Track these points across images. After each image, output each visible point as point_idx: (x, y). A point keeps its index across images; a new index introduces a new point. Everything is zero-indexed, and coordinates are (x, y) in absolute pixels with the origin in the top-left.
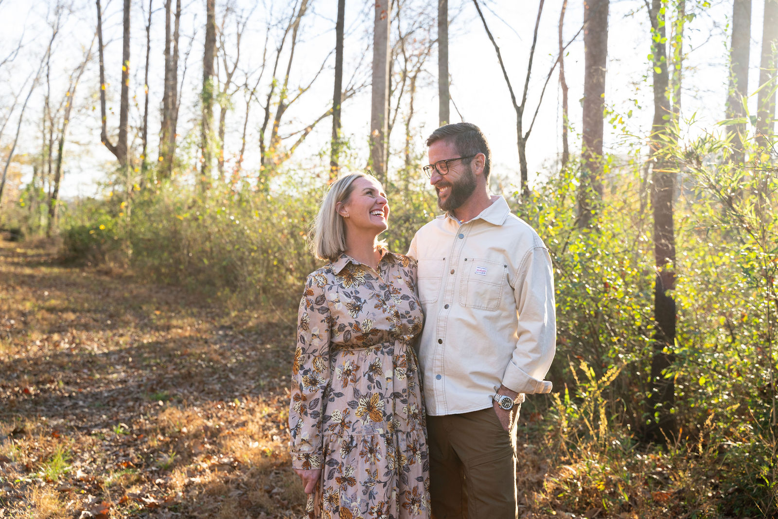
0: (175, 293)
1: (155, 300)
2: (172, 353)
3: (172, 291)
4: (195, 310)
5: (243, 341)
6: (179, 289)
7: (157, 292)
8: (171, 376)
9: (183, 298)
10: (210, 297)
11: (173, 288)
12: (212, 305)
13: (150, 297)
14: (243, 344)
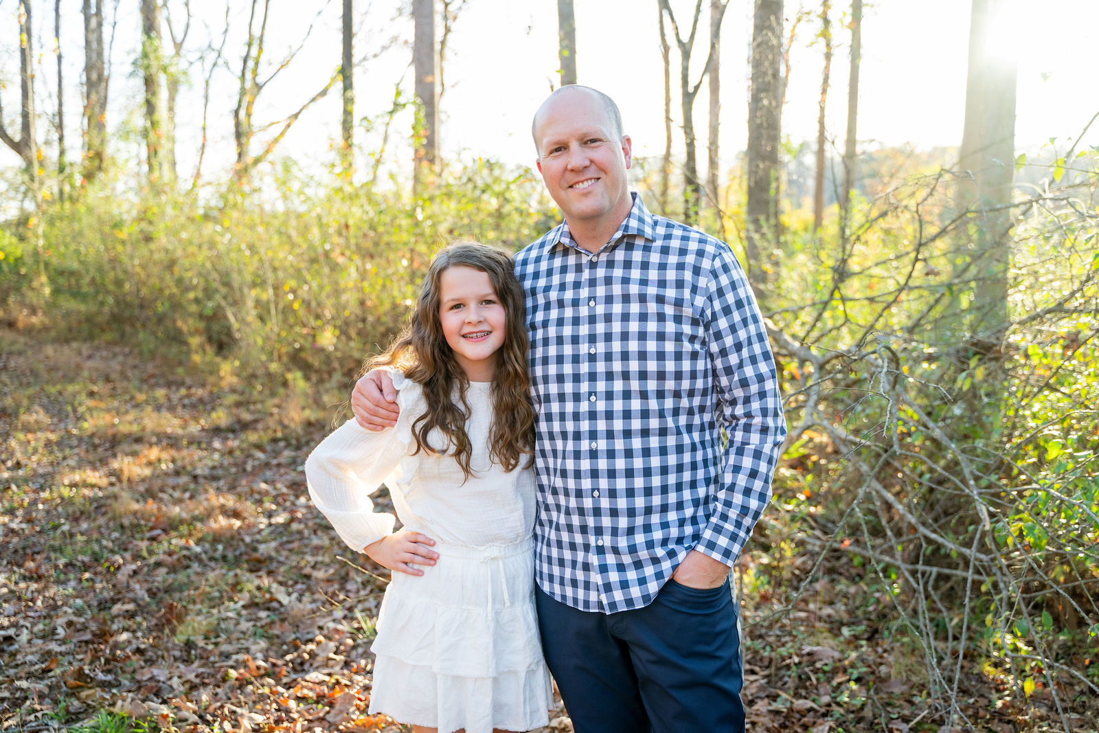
0: (120, 358)
1: (86, 374)
2: (126, 522)
3: (115, 355)
4: (160, 393)
5: (267, 465)
6: (127, 350)
7: (90, 357)
8: (131, 607)
9: (135, 367)
10: (180, 363)
11: (117, 349)
12: (188, 381)
13: (79, 367)
14: (269, 474)
